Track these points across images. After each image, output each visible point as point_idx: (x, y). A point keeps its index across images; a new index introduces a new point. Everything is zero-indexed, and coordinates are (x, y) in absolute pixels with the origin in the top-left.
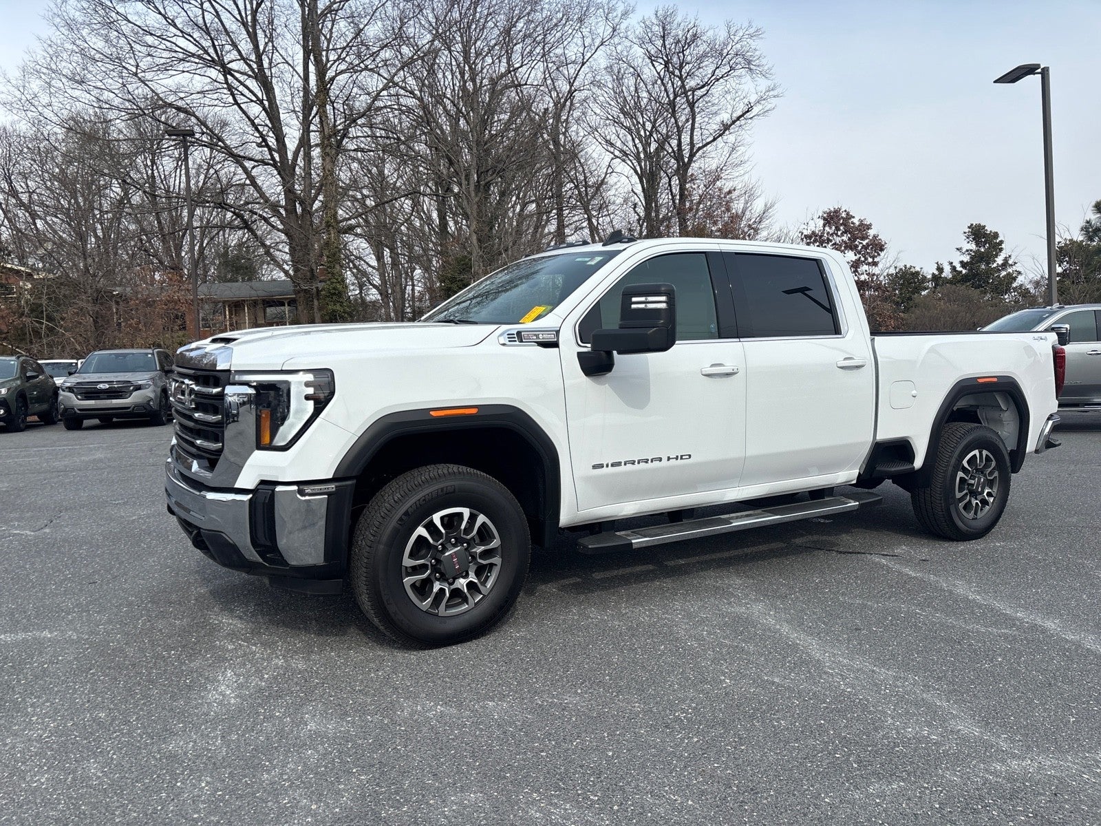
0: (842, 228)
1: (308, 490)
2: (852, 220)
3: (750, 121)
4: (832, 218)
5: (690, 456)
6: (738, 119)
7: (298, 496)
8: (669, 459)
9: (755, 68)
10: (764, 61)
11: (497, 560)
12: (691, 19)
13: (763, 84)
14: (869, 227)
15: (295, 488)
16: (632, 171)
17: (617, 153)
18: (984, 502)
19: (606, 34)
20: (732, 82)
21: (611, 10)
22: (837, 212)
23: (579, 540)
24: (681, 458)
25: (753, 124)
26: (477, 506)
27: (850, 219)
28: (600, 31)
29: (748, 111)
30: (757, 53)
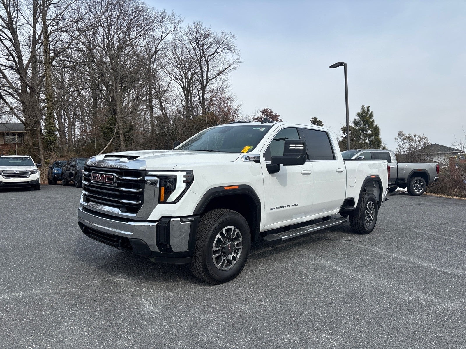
0: (269, 116)
1: (184, 220)
2: (273, 113)
3: (230, 71)
4: (265, 112)
5: (298, 204)
6: (225, 69)
7: (181, 223)
8: (292, 205)
9: (233, 50)
10: (236, 48)
11: (241, 247)
12: (208, 28)
13: (235, 56)
14: (278, 116)
15: (179, 219)
16: (180, 86)
17: (173, 78)
18: (371, 220)
19: (171, 29)
20: (223, 55)
21: (174, 19)
22: (267, 110)
23: (264, 238)
24: (296, 205)
25: (231, 72)
26: (236, 226)
27: (272, 113)
28: (169, 27)
29: (229, 67)
30: (233, 44)
